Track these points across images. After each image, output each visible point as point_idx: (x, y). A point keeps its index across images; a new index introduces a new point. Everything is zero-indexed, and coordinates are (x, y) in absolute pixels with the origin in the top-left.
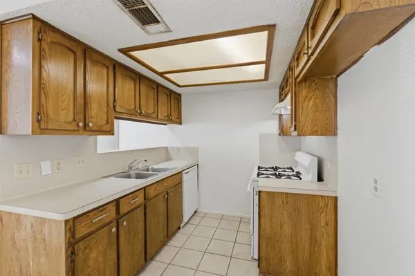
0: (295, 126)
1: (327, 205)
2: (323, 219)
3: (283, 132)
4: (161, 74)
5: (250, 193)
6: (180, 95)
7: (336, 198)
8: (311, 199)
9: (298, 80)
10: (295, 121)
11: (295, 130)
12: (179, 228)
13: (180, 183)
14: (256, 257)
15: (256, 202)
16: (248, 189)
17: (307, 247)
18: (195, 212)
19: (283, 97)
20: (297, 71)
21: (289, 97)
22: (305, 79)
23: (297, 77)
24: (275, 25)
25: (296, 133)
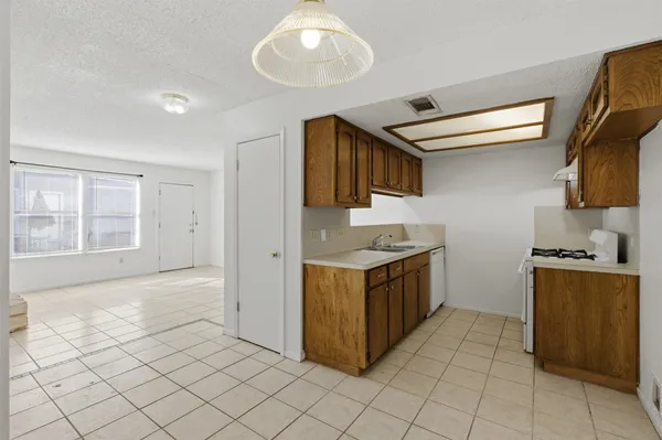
0: (582, 196)
1: (624, 286)
2: (619, 301)
3: (570, 204)
4: (411, 143)
5: (521, 275)
6: (420, 160)
7: (638, 277)
8: (603, 278)
9: (586, 144)
10: (582, 190)
11: (582, 200)
12: (425, 317)
13: (427, 265)
14: (530, 349)
15: (531, 283)
16: (520, 270)
17: (598, 333)
18: (441, 305)
19: (570, 158)
20: (584, 135)
21: (576, 160)
22: (595, 142)
23: (585, 141)
24: (553, 98)
25: (582, 204)
